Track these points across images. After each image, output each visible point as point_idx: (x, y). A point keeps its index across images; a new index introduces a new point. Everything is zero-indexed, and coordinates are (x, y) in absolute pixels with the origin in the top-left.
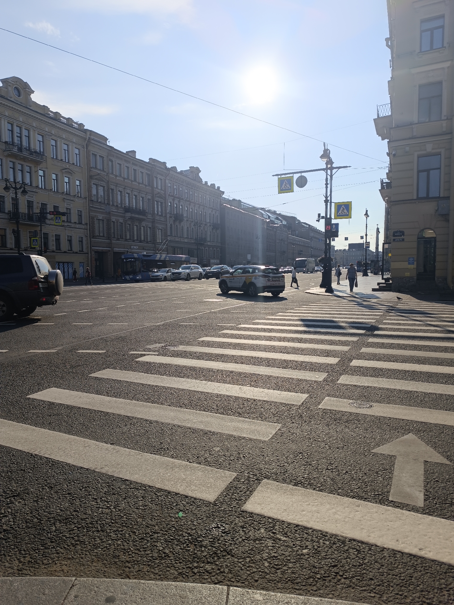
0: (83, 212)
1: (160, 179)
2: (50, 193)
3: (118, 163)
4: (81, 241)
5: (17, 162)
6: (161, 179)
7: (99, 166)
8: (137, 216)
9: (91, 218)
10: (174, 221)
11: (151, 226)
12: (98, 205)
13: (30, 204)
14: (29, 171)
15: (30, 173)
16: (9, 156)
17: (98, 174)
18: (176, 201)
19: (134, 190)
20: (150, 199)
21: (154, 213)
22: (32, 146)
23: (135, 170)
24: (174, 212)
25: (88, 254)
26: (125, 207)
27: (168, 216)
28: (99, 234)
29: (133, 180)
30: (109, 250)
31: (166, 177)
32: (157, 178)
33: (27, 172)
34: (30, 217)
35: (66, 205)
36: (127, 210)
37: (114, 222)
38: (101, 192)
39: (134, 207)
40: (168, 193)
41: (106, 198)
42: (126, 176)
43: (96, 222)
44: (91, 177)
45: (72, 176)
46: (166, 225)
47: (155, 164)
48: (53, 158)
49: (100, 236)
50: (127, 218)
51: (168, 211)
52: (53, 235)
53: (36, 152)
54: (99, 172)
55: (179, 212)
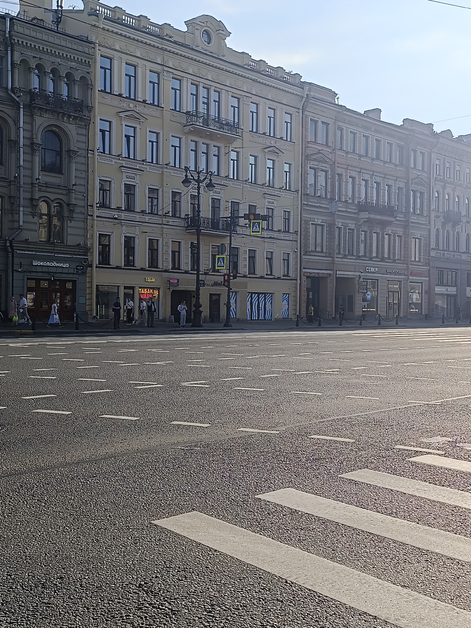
0: (292, 214)
1: (421, 152)
2: (245, 185)
3: (351, 132)
4: (287, 261)
5: (200, 140)
6: (423, 153)
7: (321, 139)
8: (378, 217)
9: (303, 222)
10: (444, 224)
11: (401, 234)
12: (316, 201)
13: (216, 204)
14: (216, 153)
15: (218, 156)
16: (190, 132)
17: (319, 152)
18: (448, 190)
19: (375, 174)
20: (402, 188)
21: (408, 211)
22: (223, 116)
23: (378, 141)
24: (443, 208)
25: (296, 280)
26: (359, 202)
27: (433, 214)
28: (316, 249)
29: (375, 157)
30: (330, 275)
31: (431, 150)
32: (415, 151)
33: (214, 155)
34: (215, 225)
35: (267, 204)
36: (363, 207)
37: (340, 228)
38: (321, 180)
39: (374, 202)
40: (435, 176)
41: (330, 190)
42: (363, 153)
43: (312, 229)
44: (307, 157)
45: (278, 157)
46: (429, 230)
47: (414, 128)
48: (252, 131)
49: (316, 251)
50: (362, 221)
51: (433, 207)
52: (245, 251)
53: (227, 124)
54: (320, 148)
55: (454, 207)
